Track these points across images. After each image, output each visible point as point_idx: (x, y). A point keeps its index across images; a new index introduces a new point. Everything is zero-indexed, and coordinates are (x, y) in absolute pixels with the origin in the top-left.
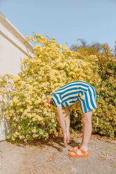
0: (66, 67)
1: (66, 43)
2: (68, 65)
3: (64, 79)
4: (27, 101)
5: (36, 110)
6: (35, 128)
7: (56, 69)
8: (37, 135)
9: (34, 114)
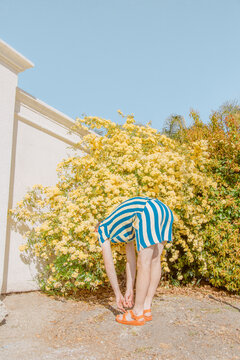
0: (136, 169)
1: (150, 123)
2: (140, 165)
3: (133, 189)
4: (62, 228)
5: (75, 242)
6: (77, 270)
7: (119, 172)
8: (83, 283)
9: (72, 249)
